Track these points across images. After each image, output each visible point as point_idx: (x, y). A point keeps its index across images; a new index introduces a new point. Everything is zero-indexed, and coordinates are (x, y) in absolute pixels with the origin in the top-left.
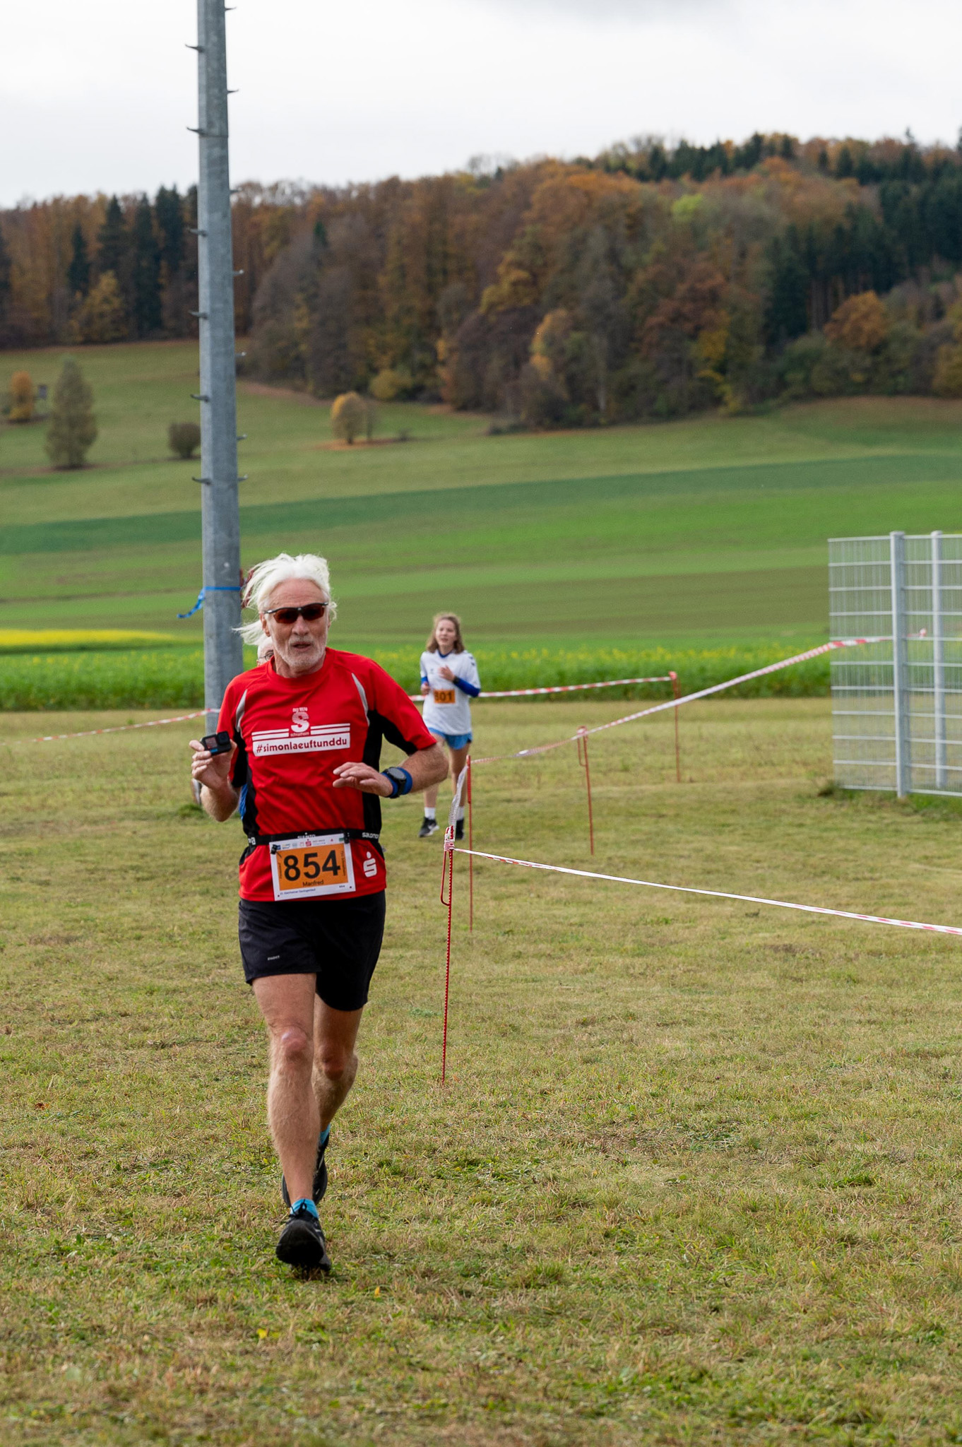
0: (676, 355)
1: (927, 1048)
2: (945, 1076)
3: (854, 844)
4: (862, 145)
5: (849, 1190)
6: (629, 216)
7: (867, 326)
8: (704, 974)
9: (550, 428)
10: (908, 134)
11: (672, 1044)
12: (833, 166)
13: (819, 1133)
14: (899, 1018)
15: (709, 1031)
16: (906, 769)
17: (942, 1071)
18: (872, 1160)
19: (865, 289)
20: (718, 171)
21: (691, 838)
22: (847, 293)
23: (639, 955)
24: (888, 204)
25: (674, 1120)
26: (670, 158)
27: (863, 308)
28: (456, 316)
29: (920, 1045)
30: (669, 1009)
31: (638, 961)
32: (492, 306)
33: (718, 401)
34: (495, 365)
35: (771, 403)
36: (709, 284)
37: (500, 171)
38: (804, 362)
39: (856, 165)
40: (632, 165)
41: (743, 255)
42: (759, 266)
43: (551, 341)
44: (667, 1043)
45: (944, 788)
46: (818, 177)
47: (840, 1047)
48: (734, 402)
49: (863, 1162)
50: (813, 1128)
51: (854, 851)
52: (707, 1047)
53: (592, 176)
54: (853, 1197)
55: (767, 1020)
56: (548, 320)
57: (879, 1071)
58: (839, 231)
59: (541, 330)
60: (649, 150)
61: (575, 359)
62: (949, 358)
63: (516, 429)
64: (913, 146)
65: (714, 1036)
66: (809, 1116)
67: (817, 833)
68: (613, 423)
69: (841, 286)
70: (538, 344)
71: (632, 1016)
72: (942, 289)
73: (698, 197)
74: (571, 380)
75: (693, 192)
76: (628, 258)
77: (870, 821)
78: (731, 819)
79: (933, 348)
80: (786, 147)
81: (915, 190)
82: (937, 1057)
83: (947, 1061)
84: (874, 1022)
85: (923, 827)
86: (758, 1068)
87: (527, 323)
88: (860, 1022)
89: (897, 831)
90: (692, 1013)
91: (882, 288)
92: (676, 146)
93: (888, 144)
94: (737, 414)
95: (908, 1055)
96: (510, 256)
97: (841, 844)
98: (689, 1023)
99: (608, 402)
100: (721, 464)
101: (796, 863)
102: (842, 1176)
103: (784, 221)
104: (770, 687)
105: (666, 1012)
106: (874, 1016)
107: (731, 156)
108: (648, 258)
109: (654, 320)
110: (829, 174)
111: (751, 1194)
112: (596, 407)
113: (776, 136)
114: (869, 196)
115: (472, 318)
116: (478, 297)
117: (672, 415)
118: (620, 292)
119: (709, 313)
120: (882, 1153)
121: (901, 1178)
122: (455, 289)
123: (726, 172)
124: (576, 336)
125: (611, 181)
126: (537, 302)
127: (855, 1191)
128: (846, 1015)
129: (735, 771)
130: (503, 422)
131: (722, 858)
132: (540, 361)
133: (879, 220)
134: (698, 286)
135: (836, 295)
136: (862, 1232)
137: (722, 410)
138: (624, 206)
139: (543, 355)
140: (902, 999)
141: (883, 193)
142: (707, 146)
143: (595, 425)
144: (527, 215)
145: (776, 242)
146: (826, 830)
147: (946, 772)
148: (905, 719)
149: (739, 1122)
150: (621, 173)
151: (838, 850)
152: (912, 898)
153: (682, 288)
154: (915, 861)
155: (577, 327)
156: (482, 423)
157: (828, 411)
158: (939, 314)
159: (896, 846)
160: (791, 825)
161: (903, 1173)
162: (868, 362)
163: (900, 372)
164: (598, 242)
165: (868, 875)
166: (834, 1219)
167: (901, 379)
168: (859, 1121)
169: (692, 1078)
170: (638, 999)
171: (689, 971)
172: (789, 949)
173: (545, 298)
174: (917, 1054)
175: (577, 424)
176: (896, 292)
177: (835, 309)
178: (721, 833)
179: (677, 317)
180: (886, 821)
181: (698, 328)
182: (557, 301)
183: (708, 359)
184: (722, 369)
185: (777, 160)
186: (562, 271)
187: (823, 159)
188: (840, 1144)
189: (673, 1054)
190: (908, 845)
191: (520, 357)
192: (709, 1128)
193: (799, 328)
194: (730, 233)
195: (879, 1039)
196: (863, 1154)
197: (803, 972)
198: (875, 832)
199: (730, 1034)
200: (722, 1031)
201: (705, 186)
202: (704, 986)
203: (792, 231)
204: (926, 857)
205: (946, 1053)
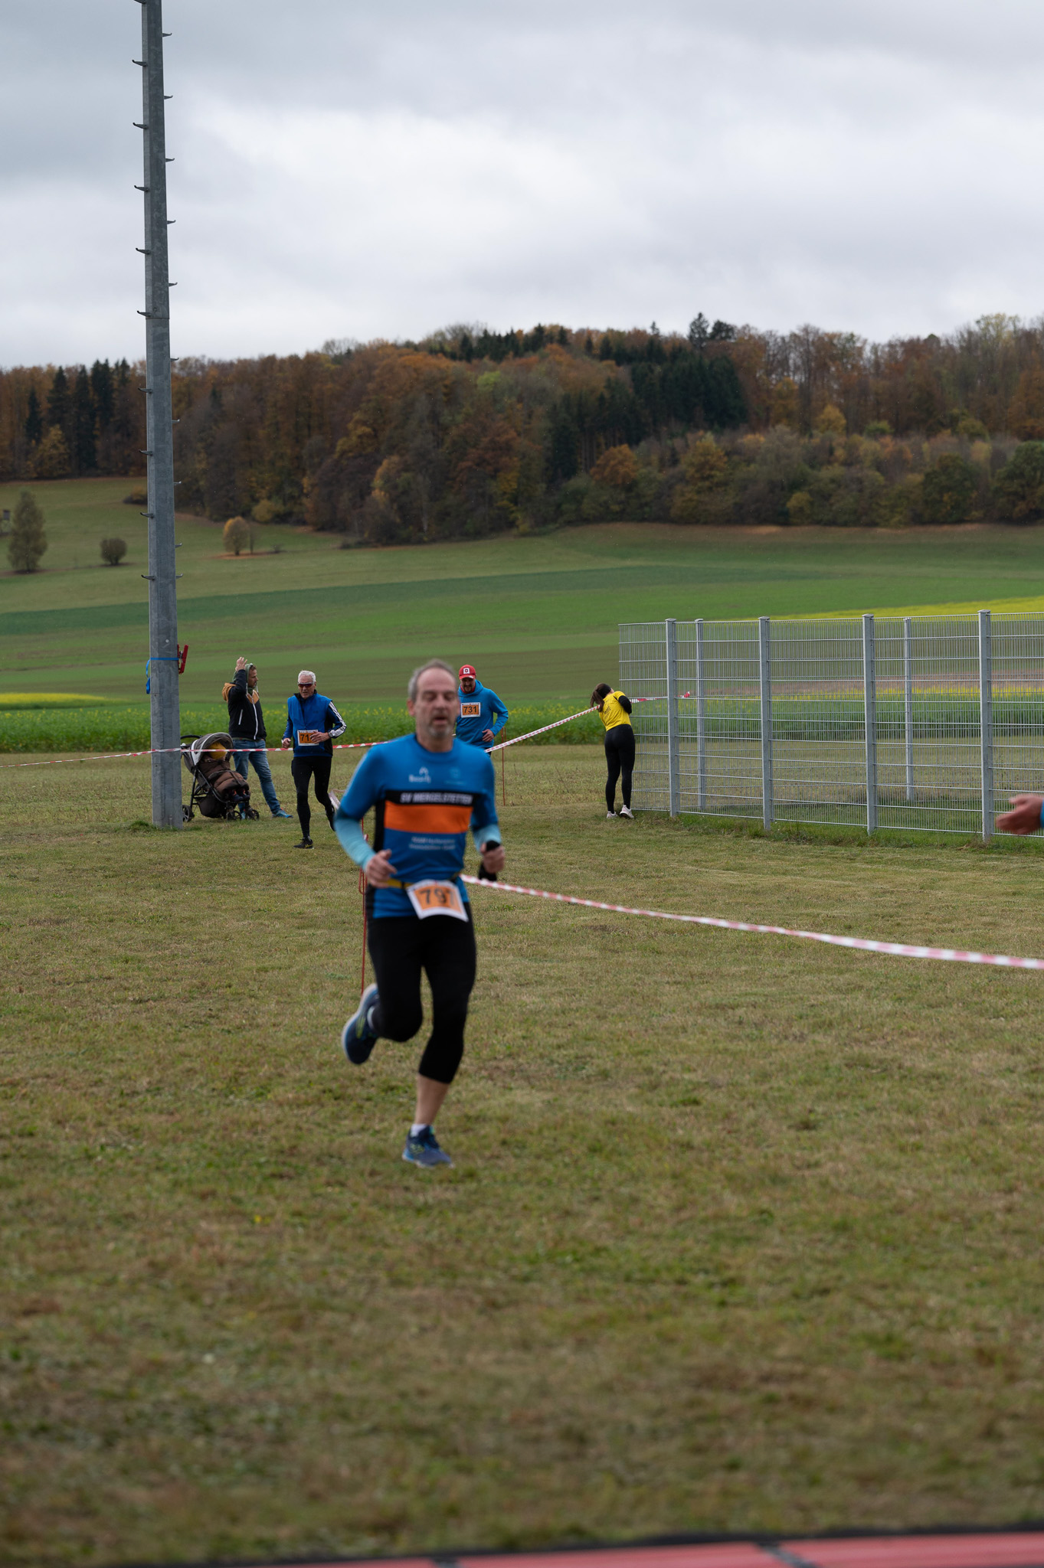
0: (480, 491)
1: (724, 1002)
2: (740, 1023)
3: (640, 851)
4: (619, 334)
5: (682, 1108)
6: (446, 386)
7: (622, 470)
8: (544, 947)
9: (386, 544)
10: (653, 327)
11: (530, 999)
12: (597, 352)
13: (654, 1066)
14: (697, 980)
15: (556, 989)
16: (676, 795)
17: (737, 1019)
18: (697, 1086)
19: (621, 443)
20: (511, 353)
21: (519, 847)
22: (607, 446)
23: (493, 933)
24: (637, 379)
25: (542, 1056)
26: (475, 344)
27: (620, 457)
28: (316, 460)
29: (718, 1000)
30: (523, 973)
31: (493, 938)
32: (343, 453)
33: (512, 524)
34: (345, 498)
35: (551, 526)
36: (504, 438)
37: (349, 352)
38: (577, 496)
39: (614, 350)
40: (448, 348)
41: (530, 416)
42: (541, 424)
43: (387, 478)
44: (524, 998)
45: (703, 809)
46: (586, 358)
47: (657, 1001)
48: (524, 527)
49: (690, 1087)
50: (647, 1061)
51: (642, 856)
52: (556, 1002)
53: (420, 356)
54: (686, 1114)
55: (598, 981)
56: (385, 463)
57: (690, 1020)
58: (602, 398)
59: (380, 471)
60: (460, 337)
61: (405, 492)
62: (682, 494)
63: (361, 545)
64: (657, 335)
65: (560, 993)
66: (645, 1053)
67: (611, 843)
68: (433, 541)
69: (602, 440)
70: (377, 482)
71: (495, 978)
72: (678, 443)
73: (498, 373)
74: (401, 508)
75: (493, 370)
76: (446, 418)
77: (651, 834)
78: (547, 833)
79: (671, 487)
80: (561, 336)
81: (658, 369)
82: (733, 1009)
83: (740, 1012)
84: (679, 983)
85: (690, 839)
86: (598, 1017)
87: (370, 468)
88: (668, 983)
89: (671, 841)
90: (541, 976)
91: (633, 441)
92: (481, 335)
93: (638, 334)
94: (524, 535)
95: (710, 1007)
96: (357, 416)
97: (631, 851)
98: (539, 983)
99: (429, 525)
100: (514, 572)
101: (600, 864)
102: (675, 1098)
103: (561, 391)
104: (557, 737)
105: (521, 975)
106: (679, 978)
107: (521, 343)
108: (459, 418)
109: (464, 464)
110: (594, 357)
111: (610, 1111)
112: (421, 529)
113: (554, 327)
114: (623, 373)
115: (329, 462)
116: (333, 446)
117: (477, 535)
118: (440, 443)
119: (505, 459)
120: (704, 1080)
121: (721, 1099)
122: (315, 440)
123: (517, 354)
124: (405, 475)
125: (433, 360)
126: (377, 450)
127: (688, 1109)
128: (657, 978)
129: (546, 797)
130: (351, 540)
131: (544, 861)
132: (378, 494)
133: (631, 391)
134: (497, 439)
135: (599, 446)
136: (697, 1140)
137: (515, 531)
138: (442, 379)
139: (381, 489)
140: (696, 966)
141: (633, 372)
142: (503, 334)
143: (420, 542)
144: (371, 386)
145: (555, 406)
146: (618, 841)
147: (704, 798)
148: (675, 759)
149: (592, 1058)
150: (440, 355)
151: (629, 855)
152: (689, 891)
153: (485, 440)
154: (688, 864)
155: (406, 469)
156: (337, 540)
157: (592, 534)
158: (675, 462)
159: (673, 852)
160: (592, 837)
161: (721, 1095)
162: (623, 496)
163: (646, 504)
164: (422, 406)
165: (654, 874)
166: (674, 1130)
167: (647, 509)
168: (682, 1056)
169: (550, 1025)
170: (498, 965)
171: (532, 945)
172: (604, 928)
173: (383, 448)
174: (717, 1006)
175: (406, 541)
176: (643, 444)
177: (598, 458)
178: (540, 843)
179: (481, 462)
180: (662, 834)
181: (497, 471)
182: (392, 449)
183: (505, 493)
184: (515, 501)
185: (555, 346)
186: (396, 428)
187: (589, 344)
188: (671, 1074)
189: (532, 1007)
190: (681, 852)
191: (364, 492)
192: (569, 1062)
193: (570, 472)
194: (520, 400)
195: (685, 996)
196: (690, 1082)
197: (618, 946)
198: (655, 842)
199: (572, 992)
200: (566, 990)
201: (504, 364)
202: (545, 956)
203: (566, 399)
204: (696, 861)
205: (738, 1006)
